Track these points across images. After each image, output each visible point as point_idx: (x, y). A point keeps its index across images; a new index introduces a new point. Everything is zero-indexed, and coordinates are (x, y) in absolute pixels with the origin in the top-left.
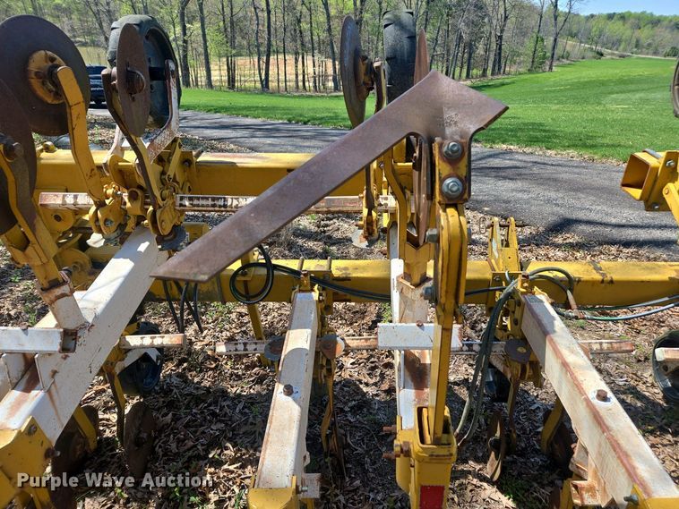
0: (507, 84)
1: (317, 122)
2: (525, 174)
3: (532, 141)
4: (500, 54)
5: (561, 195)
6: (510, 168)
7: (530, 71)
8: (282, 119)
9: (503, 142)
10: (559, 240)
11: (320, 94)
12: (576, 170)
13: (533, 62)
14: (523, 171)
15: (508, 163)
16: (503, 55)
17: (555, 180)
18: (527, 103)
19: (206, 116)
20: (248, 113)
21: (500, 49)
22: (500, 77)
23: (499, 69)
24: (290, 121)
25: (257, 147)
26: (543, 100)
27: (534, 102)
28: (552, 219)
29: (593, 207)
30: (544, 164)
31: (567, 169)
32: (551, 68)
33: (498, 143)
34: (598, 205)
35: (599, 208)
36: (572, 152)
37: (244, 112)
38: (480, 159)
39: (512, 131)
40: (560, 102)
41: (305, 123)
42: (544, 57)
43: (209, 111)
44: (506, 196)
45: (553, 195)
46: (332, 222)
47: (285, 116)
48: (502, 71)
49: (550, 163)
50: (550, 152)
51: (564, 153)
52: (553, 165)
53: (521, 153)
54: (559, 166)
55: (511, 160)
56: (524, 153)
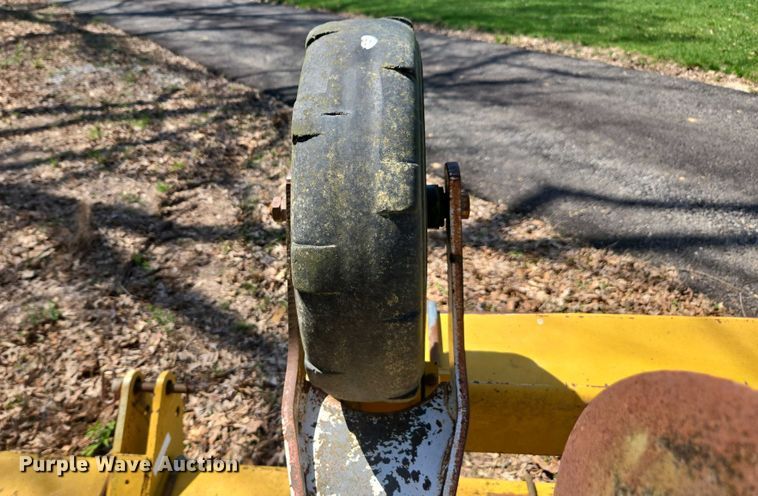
2: (528, 95)
5: (561, 136)
6: (512, 82)
12: (608, 86)
14: (529, 88)
15: (514, 72)
17: (567, 106)
25: (183, 48)
28: (526, 187)
29: (601, 163)
30: (566, 74)
31: (593, 84)
34: (611, 158)
35: (609, 164)
36: (617, 50)
38: (477, 66)
44: (477, 138)
45: (548, 136)
46: (192, 192)
49: (574, 72)
50: (586, 51)
51: (606, 51)
52: (577, 76)
53: (543, 53)
54: (587, 77)
55: (522, 66)
56: (549, 54)
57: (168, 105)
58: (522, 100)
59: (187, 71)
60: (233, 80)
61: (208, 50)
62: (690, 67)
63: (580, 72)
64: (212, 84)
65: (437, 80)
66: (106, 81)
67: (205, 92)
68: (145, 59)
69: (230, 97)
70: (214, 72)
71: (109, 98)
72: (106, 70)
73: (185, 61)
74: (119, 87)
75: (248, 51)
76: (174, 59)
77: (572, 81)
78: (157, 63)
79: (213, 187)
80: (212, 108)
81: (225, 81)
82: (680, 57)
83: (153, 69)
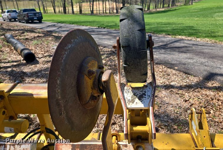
1: (109, 27)
2: (190, 50)
3: (190, 35)
5: (206, 60)
6: (183, 47)
7: (185, 5)
8: (96, 26)
9: (179, 35)
10: (210, 84)
11: (111, 15)
12: (210, 48)
13: (186, 1)
14: (188, 49)
15: (182, 45)
17: (203, 53)
18: (185, 17)
19: (68, 26)
20: (84, 24)
22: (174, 7)
24: (99, 27)
26: (191, 16)
27: (188, 17)
28: (205, 73)
29: (221, 67)
30: (197, 45)
31: (205, 47)
32: (192, 3)
33: (177, 36)
36: (207, 39)
37: (83, 24)
38: (171, 43)
39: (182, 30)
40: (197, 17)
41: (104, 28)
43: (70, 24)
44: (184, 61)
45: (203, 60)
47: (97, 25)
48: (175, 5)
49: (199, 44)
50: (198, 39)
51: (204, 39)
52: (200, 45)
53: (187, 40)
54: (203, 45)
55: (183, 43)
56: (188, 40)
58: (189, 51)
60: (105, 47)
63: (201, 44)
65: (162, 46)
75: (104, 40)
77: (200, 47)
79: (116, 75)
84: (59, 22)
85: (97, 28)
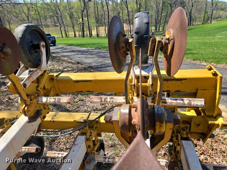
0: (192, 29)
4: (191, 18)
7: (203, 24)
13: (204, 20)
16: (192, 19)
21: (191, 17)
22: (190, 26)
23: (191, 24)
32: (211, 22)
42: (208, 18)
48: (192, 25)
57: (65, 70)
59: (72, 63)
60: (82, 65)
61: (79, 59)
62: (194, 60)
64: (77, 65)
66: (53, 65)
67: (74, 67)
68: (64, 61)
69: (80, 68)
70: (78, 63)
71: (52, 69)
72: (54, 63)
73: (72, 61)
74: (56, 66)
75: (88, 59)
76: (70, 61)
78: (66, 61)
80: (75, 70)
81: (80, 65)
82: (192, 58)
83: (64, 63)
84: (69, 45)
85: (94, 49)
